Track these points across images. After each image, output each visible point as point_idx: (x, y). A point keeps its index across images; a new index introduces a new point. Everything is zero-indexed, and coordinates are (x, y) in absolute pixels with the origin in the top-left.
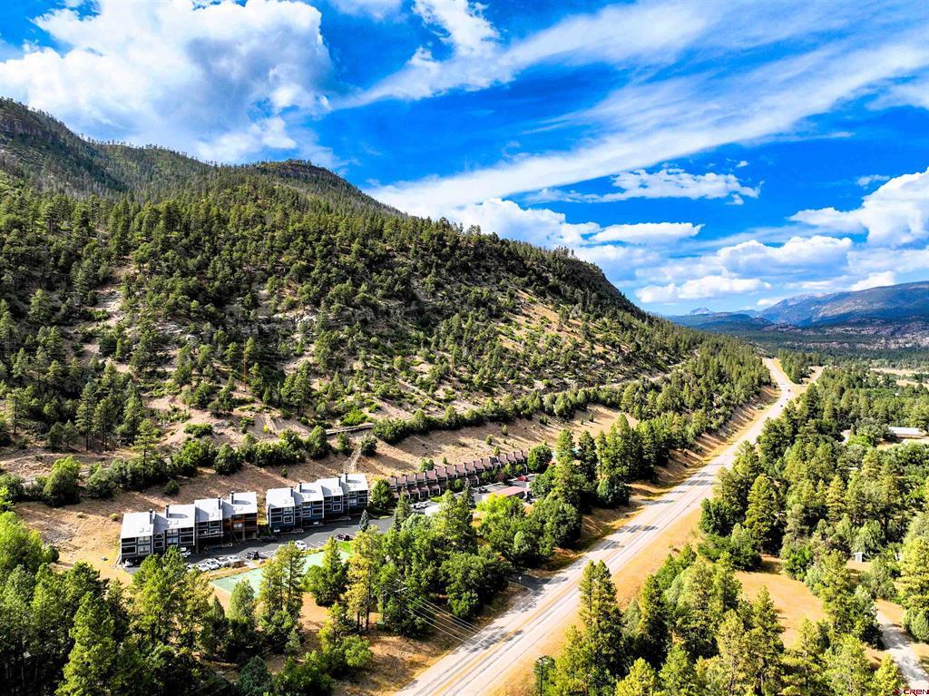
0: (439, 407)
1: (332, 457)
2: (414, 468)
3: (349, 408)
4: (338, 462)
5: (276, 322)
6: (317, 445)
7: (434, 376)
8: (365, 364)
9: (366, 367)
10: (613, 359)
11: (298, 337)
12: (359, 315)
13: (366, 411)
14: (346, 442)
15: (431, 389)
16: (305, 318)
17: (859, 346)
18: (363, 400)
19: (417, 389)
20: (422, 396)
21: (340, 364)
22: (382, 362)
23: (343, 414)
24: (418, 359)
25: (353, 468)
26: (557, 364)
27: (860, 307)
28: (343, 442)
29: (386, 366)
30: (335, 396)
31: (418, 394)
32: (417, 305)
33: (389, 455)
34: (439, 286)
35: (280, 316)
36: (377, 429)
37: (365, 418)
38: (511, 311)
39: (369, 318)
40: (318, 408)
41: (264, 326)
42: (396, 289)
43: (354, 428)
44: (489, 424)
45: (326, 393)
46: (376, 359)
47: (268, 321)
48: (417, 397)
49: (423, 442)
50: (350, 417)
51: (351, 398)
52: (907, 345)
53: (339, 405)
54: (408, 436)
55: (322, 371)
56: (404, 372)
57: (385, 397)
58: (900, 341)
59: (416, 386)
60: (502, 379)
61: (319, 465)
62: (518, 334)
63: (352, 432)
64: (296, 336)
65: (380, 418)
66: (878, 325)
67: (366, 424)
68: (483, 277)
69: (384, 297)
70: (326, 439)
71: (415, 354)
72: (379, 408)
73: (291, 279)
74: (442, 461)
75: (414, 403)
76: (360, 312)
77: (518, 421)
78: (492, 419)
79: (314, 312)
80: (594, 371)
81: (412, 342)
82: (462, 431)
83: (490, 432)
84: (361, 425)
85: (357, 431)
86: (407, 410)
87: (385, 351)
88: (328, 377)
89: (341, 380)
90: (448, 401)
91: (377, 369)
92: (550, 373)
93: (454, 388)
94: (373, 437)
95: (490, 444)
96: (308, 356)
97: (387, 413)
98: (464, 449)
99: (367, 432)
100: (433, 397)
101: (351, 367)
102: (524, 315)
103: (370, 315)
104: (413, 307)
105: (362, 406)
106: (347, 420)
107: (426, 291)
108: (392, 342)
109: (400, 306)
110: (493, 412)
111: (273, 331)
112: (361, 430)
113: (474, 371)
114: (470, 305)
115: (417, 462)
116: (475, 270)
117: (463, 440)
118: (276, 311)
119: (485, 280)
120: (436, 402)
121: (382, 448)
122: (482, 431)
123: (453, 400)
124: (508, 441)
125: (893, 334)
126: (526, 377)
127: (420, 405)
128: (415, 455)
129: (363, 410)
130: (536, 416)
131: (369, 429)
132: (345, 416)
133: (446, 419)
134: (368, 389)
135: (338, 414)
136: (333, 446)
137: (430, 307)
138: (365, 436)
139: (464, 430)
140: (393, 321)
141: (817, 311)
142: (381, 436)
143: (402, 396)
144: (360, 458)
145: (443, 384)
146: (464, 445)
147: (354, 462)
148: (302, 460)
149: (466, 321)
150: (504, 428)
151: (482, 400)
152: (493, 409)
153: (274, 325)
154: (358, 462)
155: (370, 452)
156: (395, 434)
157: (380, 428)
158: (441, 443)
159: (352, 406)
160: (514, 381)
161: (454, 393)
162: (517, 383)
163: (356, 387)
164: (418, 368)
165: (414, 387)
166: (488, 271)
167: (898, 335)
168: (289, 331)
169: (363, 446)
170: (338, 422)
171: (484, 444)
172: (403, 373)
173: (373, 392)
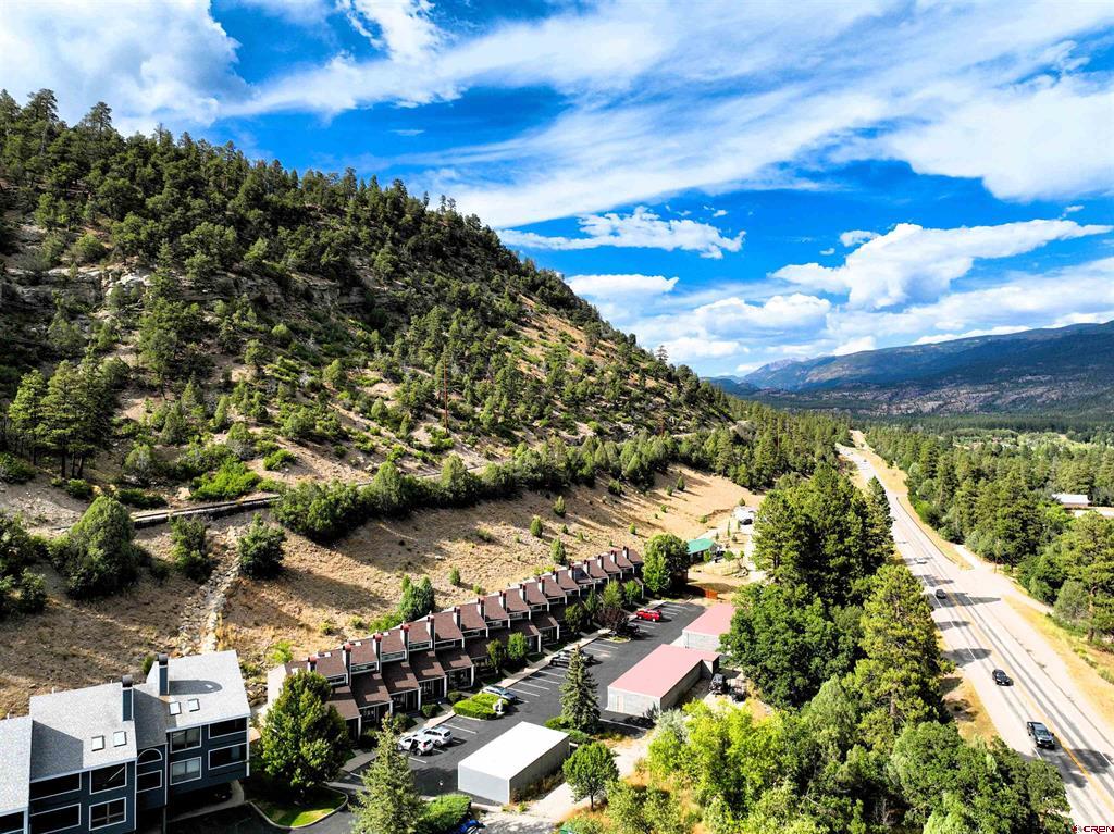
0: (425, 460)
1: (146, 588)
2: (385, 604)
3: (216, 460)
4: (165, 601)
5: (54, 284)
6: (95, 553)
7: (406, 404)
8: (260, 370)
9: (260, 376)
10: (673, 397)
11: (105, 315)
12: (250, 289)
13: (258, 467)
14: (195, 541)
15: (403, 427)
16: (124, 280)
17: (860, 412)
18: (253, 443)
19: (374, 425)
20: (386, 439)
21: (200, 370)
22: (299, 372)
23: (200, 474)
24: (371, 375)
25: (213, 616)
26: (601, 399)
27: (848, 372)
28: (188, 544)
29: (306, 380)
30: (181, 436)
31: (378, 434)
32: (362, 293)
33: (317, 571)
34: (398, 271)
35: (65, 271)
36: (287, 507)
37: (254, 482)
38: (515, 320)
39: (270, 298)
40: (129, 460)
41: (20, 289)
42: (324, 260)
43: (225, 505)
44: (528, 495)
45: (160, 429)
46: (284, 365)
47: (35, 281)
48: (375, 441)
49: (399, 535)
50: (218, 481)
51: (221, 439)
52: (910, 412)
53: (191, 453)
54: (363, 523)
55: (156, 381)
56: (345, 393)
57: (305, 436)
58: (902, 406)
59: (372, 419)
60: (525, 418)
61: (94, 618)
62: (530, 352)
63: (217, 516)
64: (101, 314)
65: (294, 481)
66: (875, 390)
67: (257, 496)
68: (466, 269)
69: (301, 269)
70: (129, 538)
71: (365, 366)
72: (289, 461)
73: (102, 210)
74: (448, 579)
75: (371, 452)
76: (250, 283)
77: (574, 489)
78: (534, 485)
79: (145, 268)
80: (652, 413)
81: (356, 347)
82: (479, 509)
83: (532, 510)
84: (244, 498)
85: (232, 512)
86: (357, 465)
87: (302, 354)
88: (170, 395)
89: (200, 400)
90: (439, 450)
91: (286, 383)
92: (595, 412)
93: (448, 427)
94: (275, 526)
95: (539, 536)
96: (125, 353)
97: (310, 470)
98: (492, 547)
99: (257, 514)
100: (409, 441)
101: (227, 375)
102: (535, 327)
103: (273, 294)
104: (355, 298)
105: (248, 456)
106: (208, 487)
107: (378, 274)
108: (319, 342)
109: (331, 289)
110: (534, 471)
111: (47, 302)
112: (241, 509)
113: (476, 402)
114: (452, 304)
115: (392, 587)
116: (453, 259)
117: (486, 528)
118: (59, 264)
119: (469, 275)
120: (416, 452)
121: (298, 553)
122: (516, 508)
123: (448, 448)
124: (570, 530)
125: (890, 399)
126: (562, 416)
127: (383, 457)
128: (384, 568)
129: (251, 465)
130: (600, 481)
131: (266, 506)
132: (204, 478)
133: (446, 483)
134: (264, 419)
135: (187, 475)
136: (155, 553)
137: (386, 300)
138: (253, 526)
139: (483, 508)
140: (319, 308)
141: (803, 377)
142: (295, 524)
143: (345, 437)
144: (236, 586)
145: (425, 419)
146: (490, 540)
147: (216, 600)
148: (35, 606)
149: (447, 326)
150: (559, 502)
151: (500, 451)
152: (534, 464)
153: (48, 289)
154: (229, 596)
155: (266, 566)
156: (334, 518)
157: (294, 503)
158: (440, 535)
159: (222, 456)
160: (545, 421)
161: (449, 436)
162: (550, 426)
163: (235, 415)
164: (372, 391)
165: (367, 422)
166: (472, 261)
167: (896, 400)
168: (87, 304)
169: (244, 550)
170: (184, 492)
171: (527, 535)
172: (344, 395)
173: (278, 426)
